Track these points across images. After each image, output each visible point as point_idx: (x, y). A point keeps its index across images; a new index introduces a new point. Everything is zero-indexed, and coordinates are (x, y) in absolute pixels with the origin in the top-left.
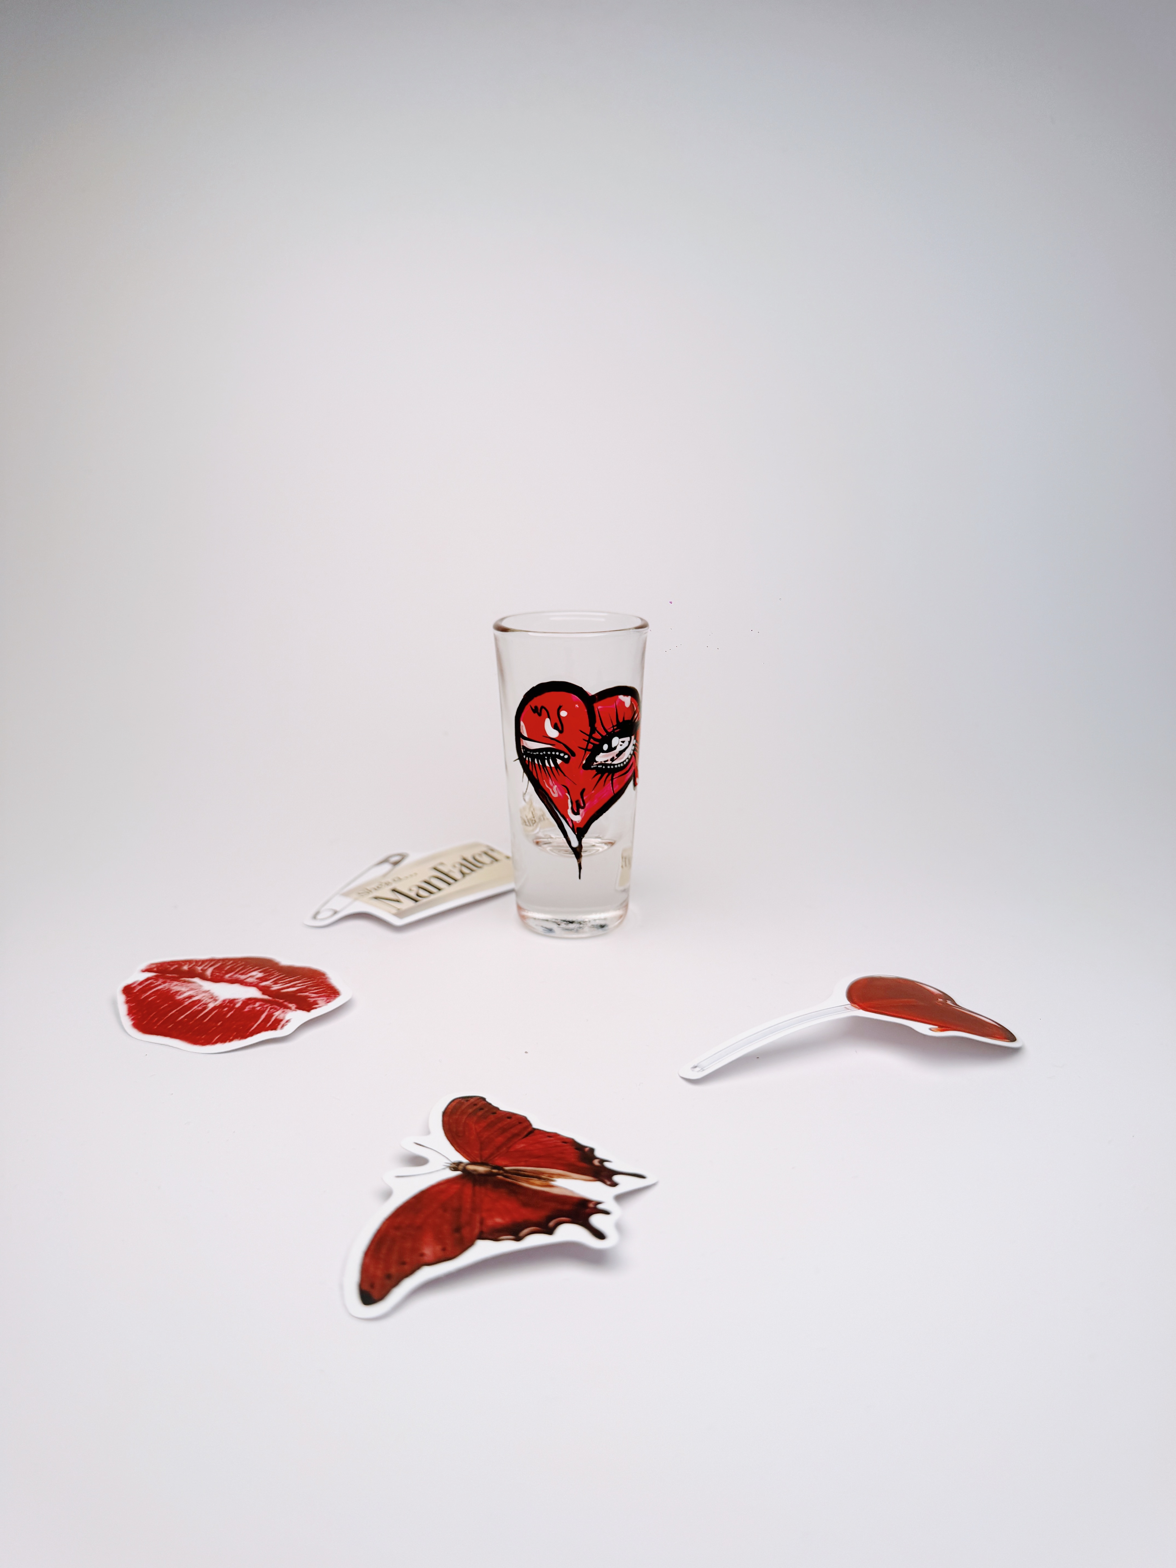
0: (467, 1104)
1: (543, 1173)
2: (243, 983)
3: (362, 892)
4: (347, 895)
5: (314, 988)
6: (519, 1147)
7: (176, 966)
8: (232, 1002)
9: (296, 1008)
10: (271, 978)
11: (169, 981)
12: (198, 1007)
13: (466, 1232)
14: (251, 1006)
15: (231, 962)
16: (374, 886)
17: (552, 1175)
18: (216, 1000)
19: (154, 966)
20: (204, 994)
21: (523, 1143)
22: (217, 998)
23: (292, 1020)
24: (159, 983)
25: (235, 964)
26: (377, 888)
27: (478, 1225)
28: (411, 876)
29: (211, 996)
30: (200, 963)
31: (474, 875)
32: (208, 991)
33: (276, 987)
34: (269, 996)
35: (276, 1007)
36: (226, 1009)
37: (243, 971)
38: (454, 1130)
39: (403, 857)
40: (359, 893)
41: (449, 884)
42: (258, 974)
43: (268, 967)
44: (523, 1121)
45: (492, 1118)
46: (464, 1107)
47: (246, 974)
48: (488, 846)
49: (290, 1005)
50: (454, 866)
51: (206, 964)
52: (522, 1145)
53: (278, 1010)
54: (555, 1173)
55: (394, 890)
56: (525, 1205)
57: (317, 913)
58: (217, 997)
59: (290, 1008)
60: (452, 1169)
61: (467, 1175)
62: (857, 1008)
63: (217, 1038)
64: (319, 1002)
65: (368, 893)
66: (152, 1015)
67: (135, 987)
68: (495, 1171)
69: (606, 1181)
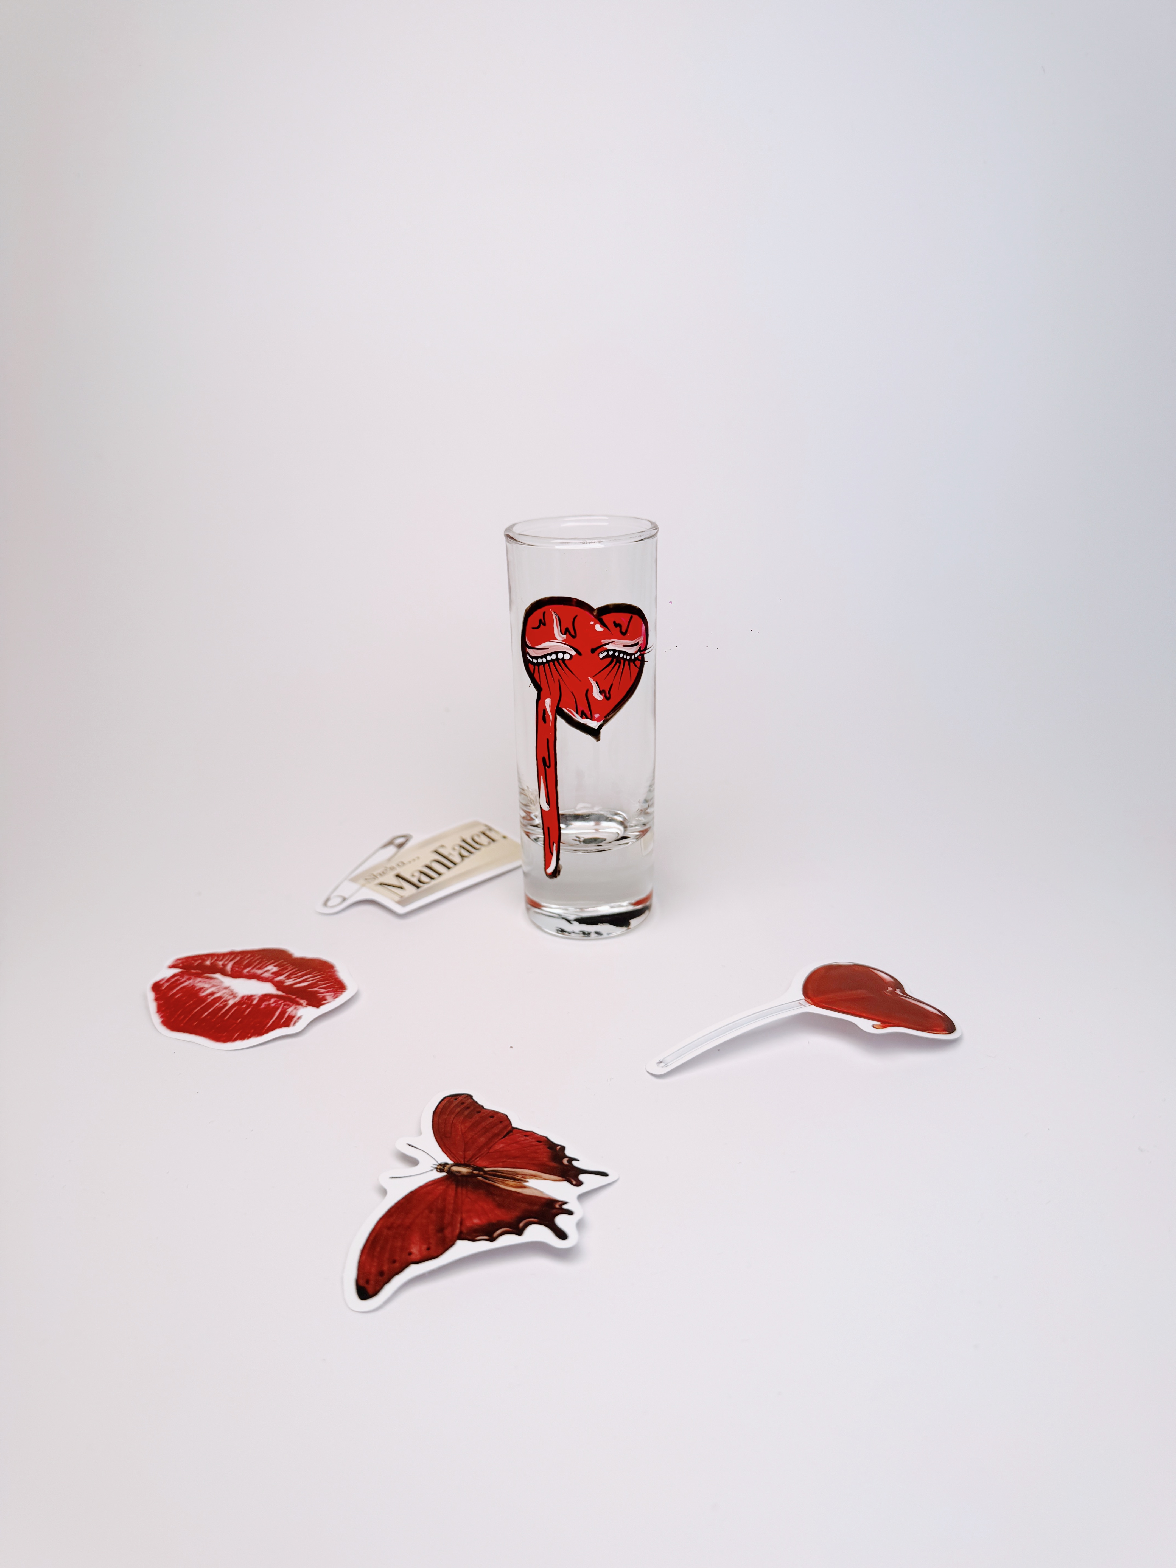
0: (456, 1102)
1: (517, 1174)
2: (260, 978)
3: (368, 877)
4: (354, 880)
5: (323, 982)
6: (498, 1148)
7: (200, 961)
8: (250, 998)
9: (307, 1004)
10: (284, 972)
11: (193, 978)
12: (220, 1004)
13: (447, 1232)
14: (267, 1003)
15: (249, 956)
16: (380, 871)
17: (525, 1176)
18: (235, 997)
19: (180, 961)
20: (224, 991)
21: (502, 1143)
22: (236, 995)
23: (303, 1017)
24: (184, 979)
25: (252, 958)
26: (382, 874)
27: (459, 1225)
28: (414, 860)
29: (231, 993)
30: (221, 958)
31: (472, 856)
32: (229, 987)
33: (289, 982)
34: (283, 992)
35: (288, 1003)
36: (244, 1006)
37: (260, 965)
38: (443, 1130)
39: (407, 838)
40: (366, 879)
41: (449, 868)
42: (273, 968)
43: (282, 961)
44: (503, 1119)
45: (477, 1117)
46: (452, 1106)
47: (263, 969)
48: (486, 826)
49: (302, 1001)
50: (454, 849)
51: (227, 958)
52: (501, 1146)
53: (290, 1007)
54: (527, 1174)
55: (398, 876)
56: (500, 1206)
57: (328, 900)
58: (236, 993)
59: (301, 1004)
60: (439, 1171)
61: (451, 1177)
62: (810, 1003)
63: (236, 1035)
64: (328, 998)
65: (374, 878)
66: (179, 1012)
67: (163, 984)
68: (476, 1172)
69: (573, 1180)
